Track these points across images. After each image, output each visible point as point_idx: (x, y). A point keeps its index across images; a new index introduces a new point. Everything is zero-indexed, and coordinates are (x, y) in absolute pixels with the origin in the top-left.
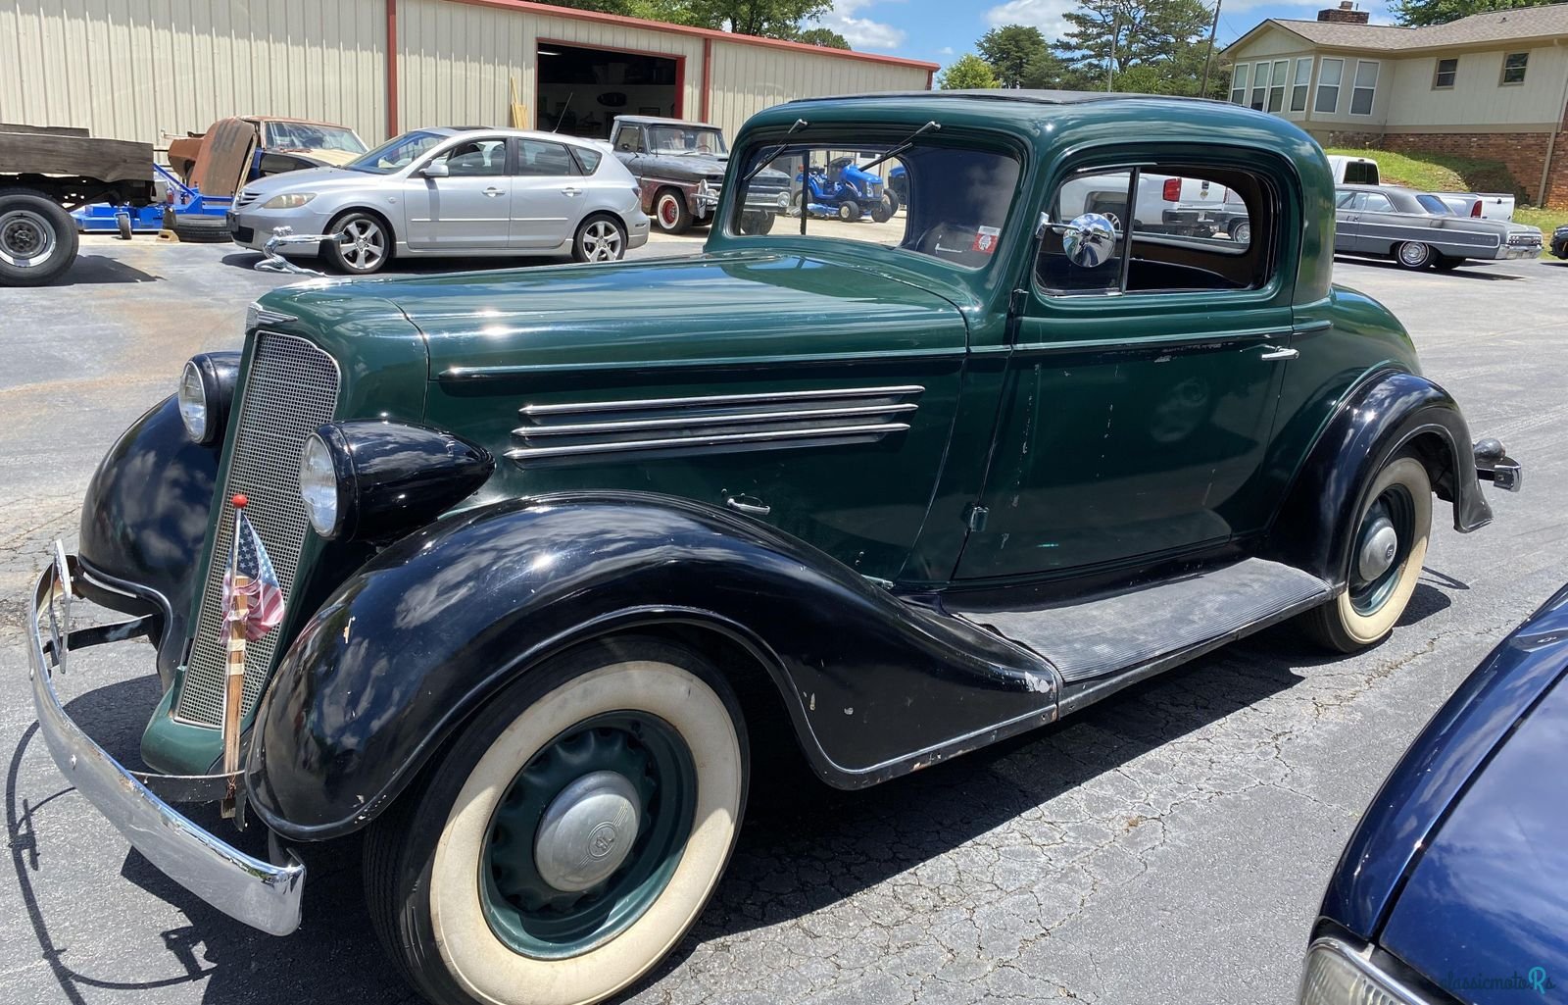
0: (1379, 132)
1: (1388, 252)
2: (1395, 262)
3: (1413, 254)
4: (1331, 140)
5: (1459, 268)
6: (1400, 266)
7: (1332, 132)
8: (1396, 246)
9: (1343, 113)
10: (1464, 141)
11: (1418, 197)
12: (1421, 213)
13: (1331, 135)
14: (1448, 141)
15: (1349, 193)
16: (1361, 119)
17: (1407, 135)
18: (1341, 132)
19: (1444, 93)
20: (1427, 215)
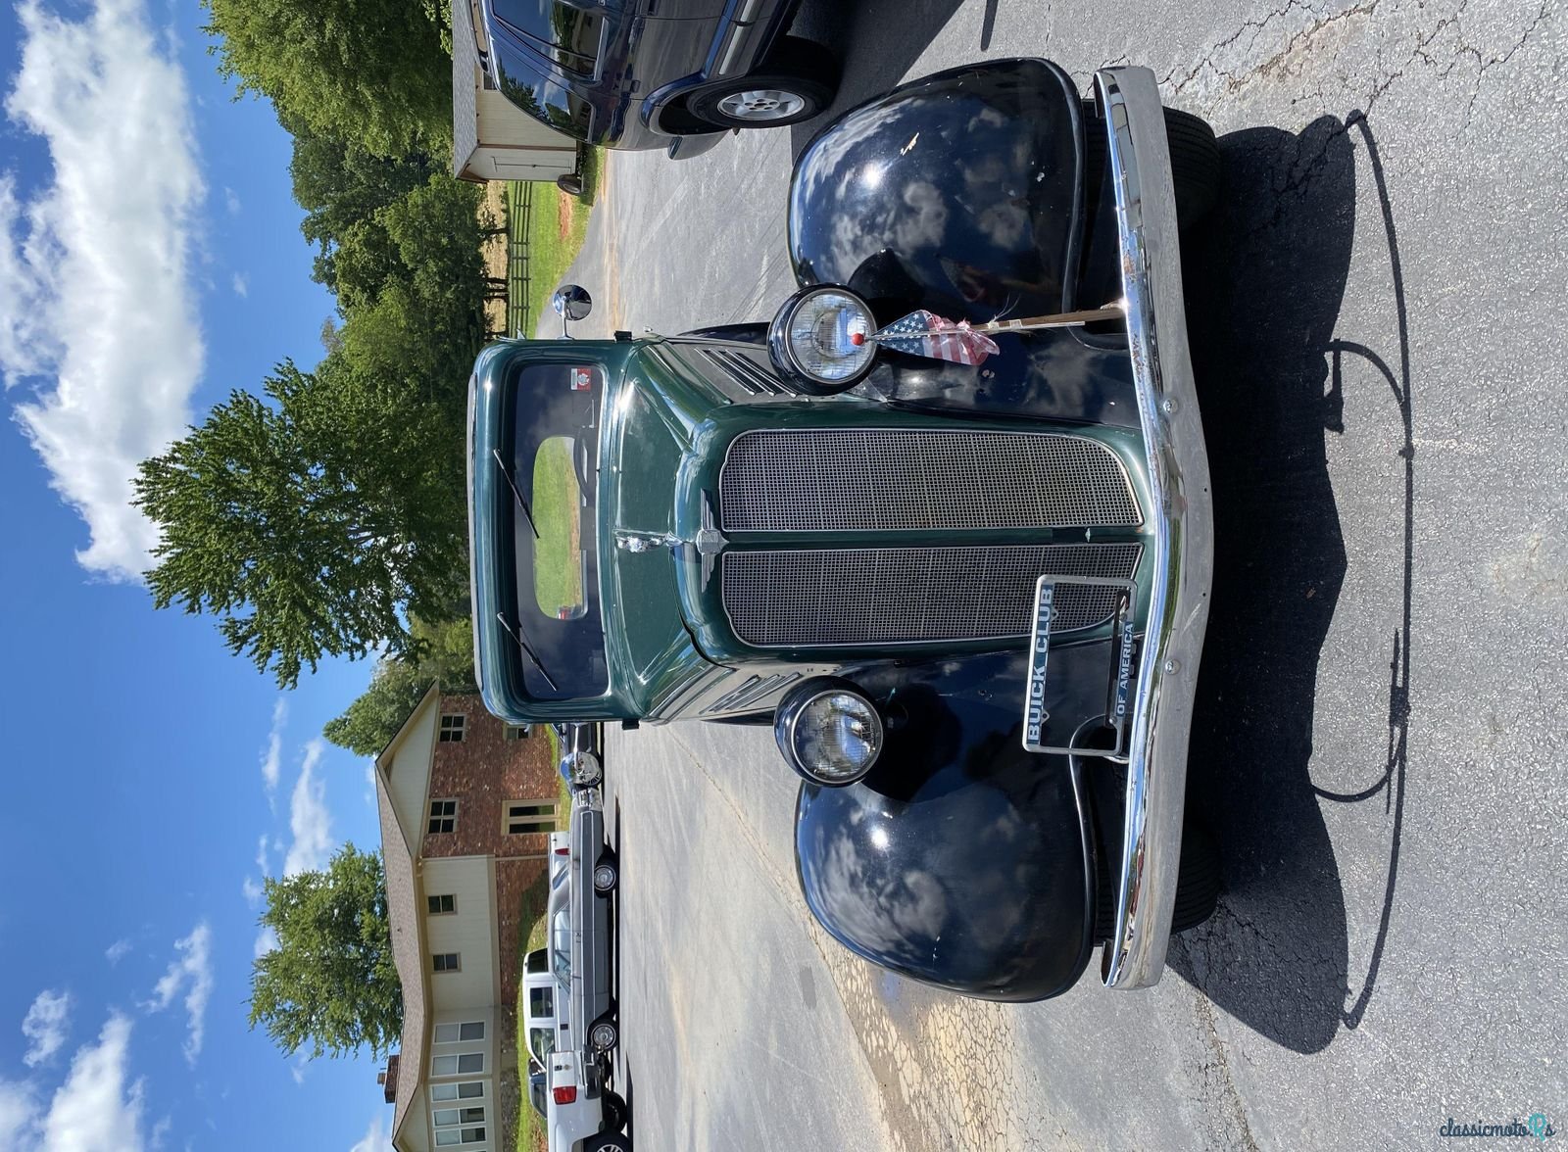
0: (500, 1010)
1: (605, 900)
2: (614, 891)
3: (605, 878)
4: (510, 1050)
5: (614, 848)
6: (617, 886)
7: (502, 1051)
8: (599, 894)
9: (484, 1046)
10: (505, 933)
11: (555, 889)
12: (568, 882)
13: (505, 1051)
14: (506, 946)
15: (556, 957)
16: (488, 1030)
17: (502, 983)
18: (502, 1043)
19: (464, 961)
20: (570, 877)
